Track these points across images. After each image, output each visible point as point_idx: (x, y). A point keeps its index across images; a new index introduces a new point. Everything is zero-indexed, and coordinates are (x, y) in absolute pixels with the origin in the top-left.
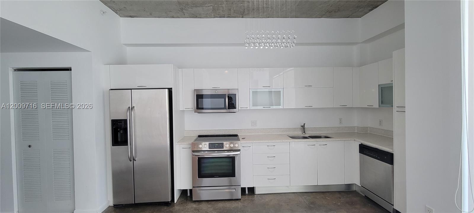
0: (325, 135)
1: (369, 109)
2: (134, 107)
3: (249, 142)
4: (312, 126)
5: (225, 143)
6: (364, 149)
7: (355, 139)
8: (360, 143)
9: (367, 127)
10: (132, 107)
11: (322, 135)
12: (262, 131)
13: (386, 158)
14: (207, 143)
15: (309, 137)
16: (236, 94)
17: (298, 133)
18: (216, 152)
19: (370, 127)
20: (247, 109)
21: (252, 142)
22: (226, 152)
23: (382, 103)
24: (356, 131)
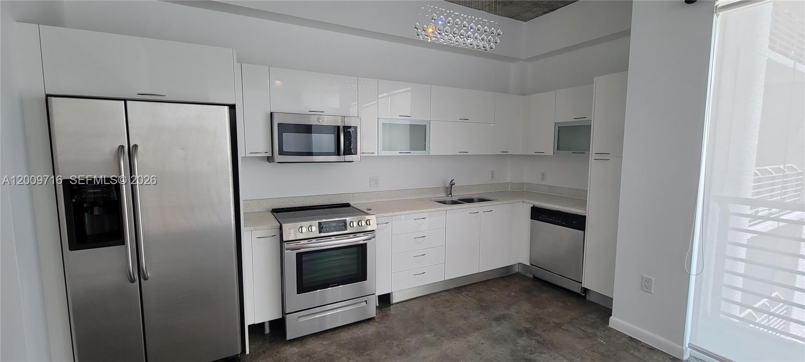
0: (478, 196)
1: (538, 157)
2: (136, 146)
3: (386, 215)
4: (465, 184)
5: (348, 219)
6: (538, 214)
7: (525, 200)
8: (532, 206)
9: (524, 183)
10: (131, 145)
11: (473, 197)
12: (388, 195)
13: (574, 222)
14: (316, 223)
15: (458, 200)
16: (357, 127)
17: (441, 195)
18: (333, 238)
19: (527, 184)
20: (374, 155)
21: (391, 214)
22: (351, 236)
23: (558, 148)
24: (510, 190)
